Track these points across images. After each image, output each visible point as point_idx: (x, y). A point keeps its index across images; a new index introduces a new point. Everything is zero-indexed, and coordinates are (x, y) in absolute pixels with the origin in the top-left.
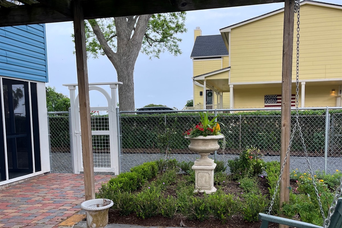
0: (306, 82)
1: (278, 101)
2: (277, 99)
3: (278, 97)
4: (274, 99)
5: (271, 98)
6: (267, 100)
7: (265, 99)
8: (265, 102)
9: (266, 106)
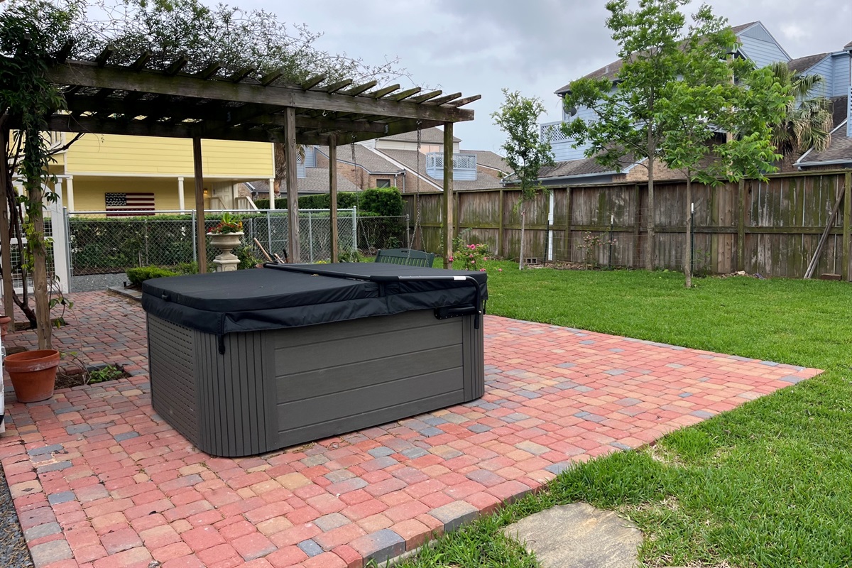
0: (185, 178)
1: (128, 202)
2: (126, 199)
3: (127, 197)
4: (121, 199)
5: (116, 198)
6: (109, 201)
7: (106, 198)
8: (107, 203)
9: (107, 210)
